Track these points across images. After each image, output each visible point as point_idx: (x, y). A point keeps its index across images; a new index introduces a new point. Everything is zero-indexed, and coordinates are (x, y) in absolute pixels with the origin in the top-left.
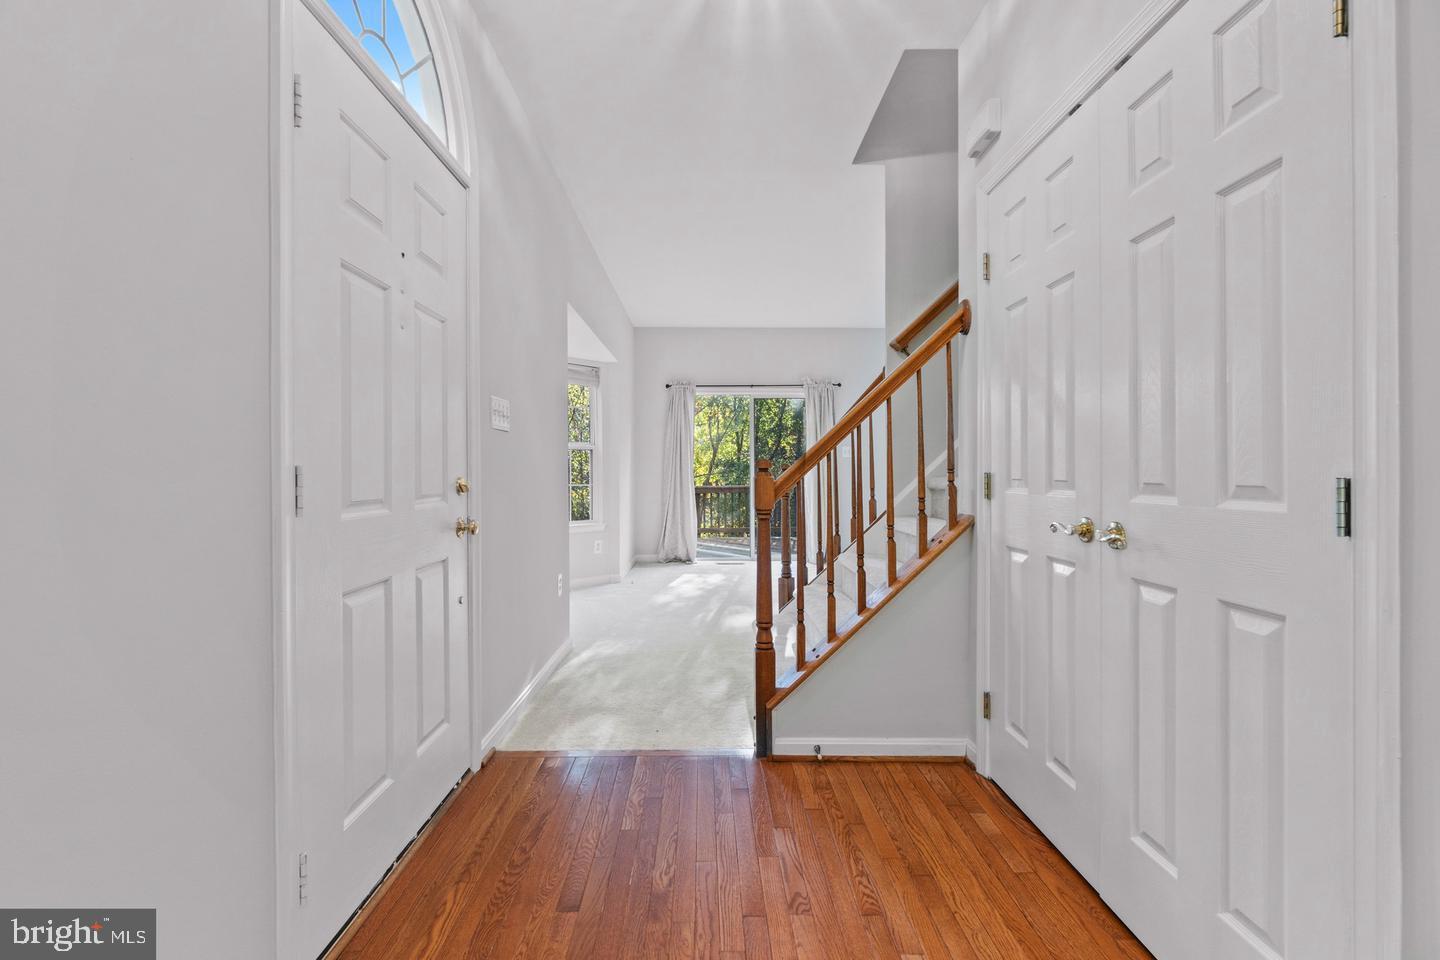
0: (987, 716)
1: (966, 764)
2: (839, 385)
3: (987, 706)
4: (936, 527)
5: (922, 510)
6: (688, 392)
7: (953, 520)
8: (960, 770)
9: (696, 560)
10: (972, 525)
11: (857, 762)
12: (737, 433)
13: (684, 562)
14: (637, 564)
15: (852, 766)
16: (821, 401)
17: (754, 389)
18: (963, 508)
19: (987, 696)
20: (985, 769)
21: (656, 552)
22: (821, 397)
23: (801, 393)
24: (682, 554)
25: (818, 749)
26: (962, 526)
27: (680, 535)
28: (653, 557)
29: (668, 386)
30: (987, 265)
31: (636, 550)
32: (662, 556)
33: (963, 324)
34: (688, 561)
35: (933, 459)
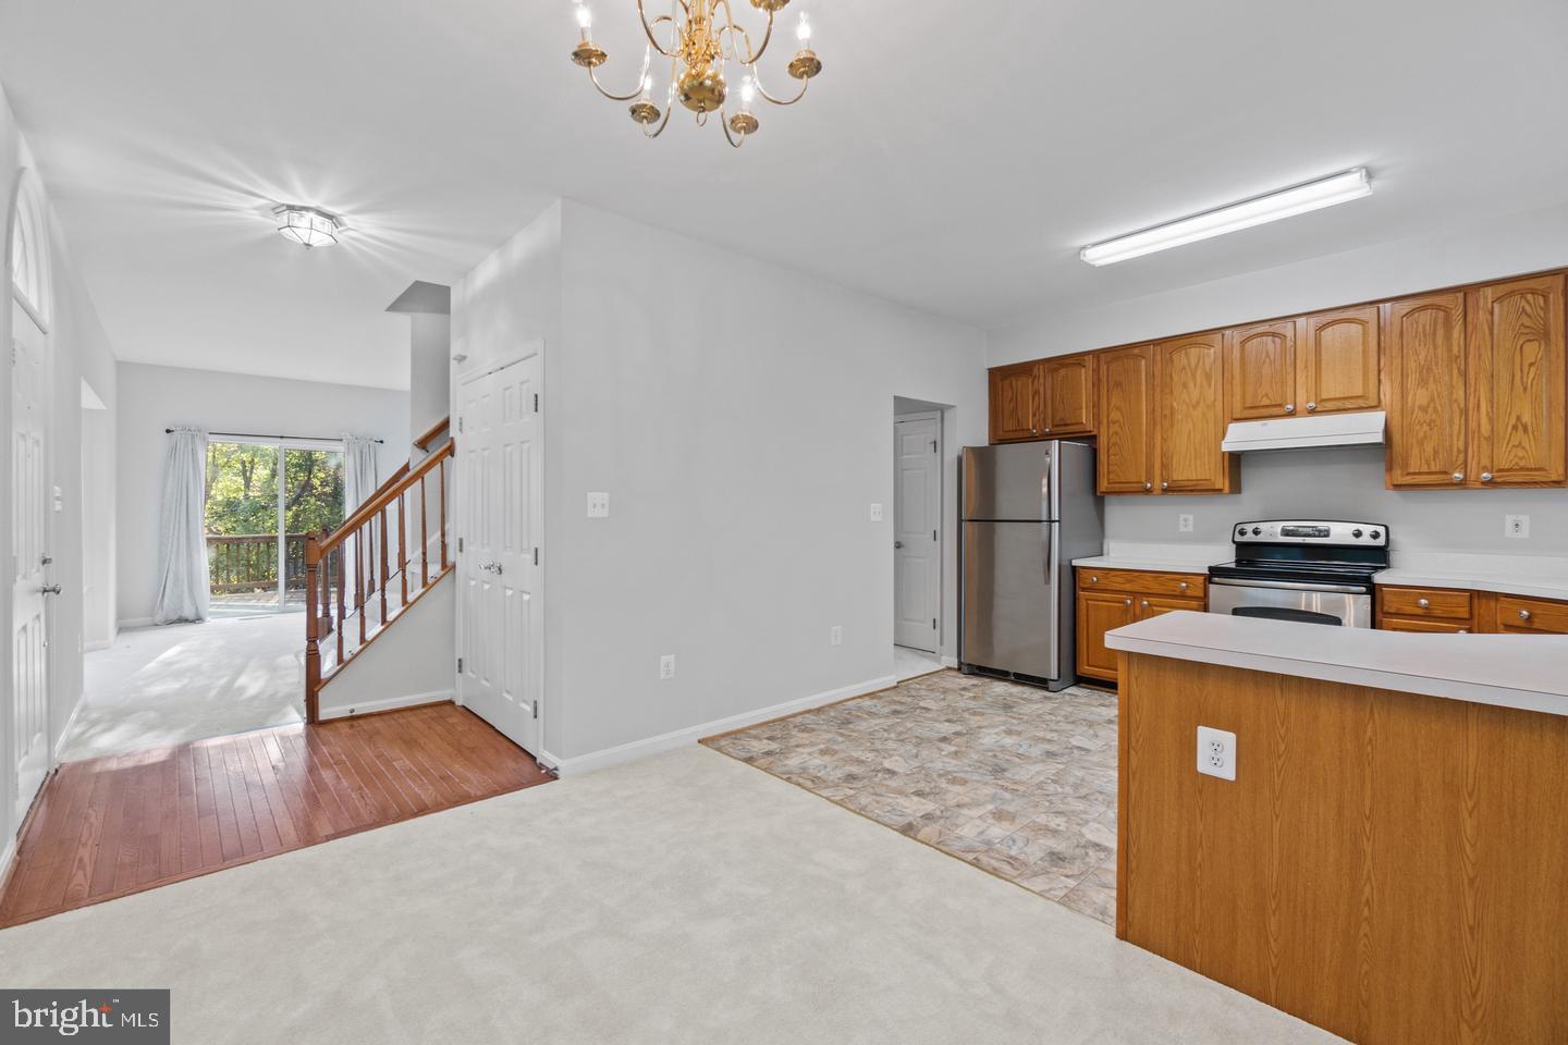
0: (460, 671)
1: (451, 703)
2: (382, 442)
3: (460, 666)
4: (434, 569)
5: (424, 560)
6: (197, 440)
7: (444, 565)
8: (448, 708)
9: (208, 619)
10: (454, 567)
11: (380, 714)
12: (243, 463)
13: (193, 621)
14: (121, 630)
15: (378, 718)
16: (362, 456)
17: (284, 440)
18: (451, 558)
19: (460, 660)
20: (459, 702)
21: (152, 614)
22: (361, 453)
23: (340, 447)
24: (188, 612)
25: (352, 711)
26: (448, 567)
27: (186, 595)
28: (148, 620)
29: (168, 431)
30: (461, 424)
31: (120, 616)
32: (159, 618)
33: (451, 451)
34: (198, 619)
35: (433, 534)
